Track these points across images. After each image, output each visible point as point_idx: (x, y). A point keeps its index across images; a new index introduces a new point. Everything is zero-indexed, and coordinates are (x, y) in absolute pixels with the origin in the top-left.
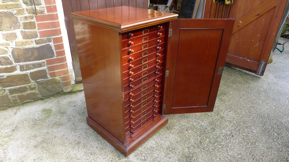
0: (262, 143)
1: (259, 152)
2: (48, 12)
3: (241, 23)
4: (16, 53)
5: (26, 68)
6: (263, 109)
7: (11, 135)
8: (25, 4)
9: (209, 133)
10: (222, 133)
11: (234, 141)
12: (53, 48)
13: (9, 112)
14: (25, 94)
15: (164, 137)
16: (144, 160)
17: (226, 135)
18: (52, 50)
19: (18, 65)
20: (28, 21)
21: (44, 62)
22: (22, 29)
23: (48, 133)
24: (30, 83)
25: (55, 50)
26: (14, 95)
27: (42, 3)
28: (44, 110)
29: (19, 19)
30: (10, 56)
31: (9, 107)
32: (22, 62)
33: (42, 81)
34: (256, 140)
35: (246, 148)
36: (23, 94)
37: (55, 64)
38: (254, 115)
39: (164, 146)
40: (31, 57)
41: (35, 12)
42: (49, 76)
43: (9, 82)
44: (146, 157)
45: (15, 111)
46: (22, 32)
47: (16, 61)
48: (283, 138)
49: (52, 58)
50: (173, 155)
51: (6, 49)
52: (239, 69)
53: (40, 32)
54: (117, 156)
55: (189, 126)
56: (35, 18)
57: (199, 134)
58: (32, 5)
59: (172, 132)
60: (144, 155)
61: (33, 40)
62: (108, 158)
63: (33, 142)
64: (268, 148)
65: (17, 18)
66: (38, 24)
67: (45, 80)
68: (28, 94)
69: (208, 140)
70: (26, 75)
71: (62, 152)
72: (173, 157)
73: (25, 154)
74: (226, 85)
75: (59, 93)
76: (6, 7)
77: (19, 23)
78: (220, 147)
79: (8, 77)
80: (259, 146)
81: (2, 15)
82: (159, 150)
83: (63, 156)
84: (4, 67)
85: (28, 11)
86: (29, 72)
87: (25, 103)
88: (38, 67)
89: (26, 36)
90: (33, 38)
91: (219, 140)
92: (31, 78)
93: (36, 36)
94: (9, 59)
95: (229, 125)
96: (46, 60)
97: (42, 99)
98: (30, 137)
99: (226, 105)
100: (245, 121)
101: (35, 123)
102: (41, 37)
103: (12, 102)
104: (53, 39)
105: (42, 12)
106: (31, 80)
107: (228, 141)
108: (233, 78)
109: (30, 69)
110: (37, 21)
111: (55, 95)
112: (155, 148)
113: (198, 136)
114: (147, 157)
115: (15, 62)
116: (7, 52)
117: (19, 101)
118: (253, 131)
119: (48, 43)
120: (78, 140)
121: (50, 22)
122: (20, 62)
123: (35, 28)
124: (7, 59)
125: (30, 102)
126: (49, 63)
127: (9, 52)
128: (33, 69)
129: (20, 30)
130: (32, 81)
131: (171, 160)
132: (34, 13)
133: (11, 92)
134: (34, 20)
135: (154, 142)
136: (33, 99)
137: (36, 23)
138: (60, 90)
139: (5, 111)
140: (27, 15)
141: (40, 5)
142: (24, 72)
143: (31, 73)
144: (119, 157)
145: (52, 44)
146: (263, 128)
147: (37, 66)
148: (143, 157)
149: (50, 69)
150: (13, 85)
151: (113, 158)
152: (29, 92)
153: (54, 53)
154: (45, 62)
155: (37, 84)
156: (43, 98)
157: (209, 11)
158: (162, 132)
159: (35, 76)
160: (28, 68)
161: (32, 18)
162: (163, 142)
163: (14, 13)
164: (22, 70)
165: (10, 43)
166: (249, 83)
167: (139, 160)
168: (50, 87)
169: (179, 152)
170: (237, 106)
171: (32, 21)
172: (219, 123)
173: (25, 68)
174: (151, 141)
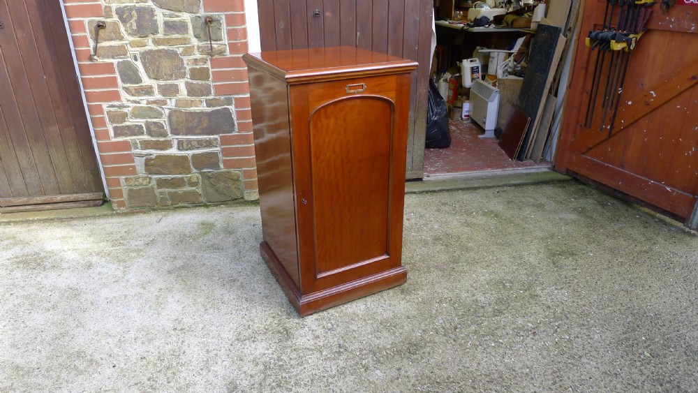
0: (599, 361)
1: (579, 375)
2: (231, 53)
3: (655, 96)
4: (174, 118)
5: (187, 145)
6: (652, 300)
7: (141, 250)
8: (196, 37)
9: (483, 316)
10: (513, 323)
11: (533, 342)
12: (233, 116)
13: (151, 218)
14: (180, 190)
15: (387, 303)
16: (329, 330)
17: (522, 328)
18: (232, 119)
19: (174, 139)
20: (198, 67)
21: (216, 139)
22: (188, 78)
23: (195, 257)
24: (190, 173)
25: (237, 119)
26: (163, 190)
27: (223, 38)
28: (203, 224)
29: (185, 62)
30: (165, 121)
31: (154, 210)
32: (183, 135)
33: (209, 172)
34: (587, 352)
35: (552, 361)
36: (177, 190)
37: (234, 144)
38: (619, 307)
39: (380, 318)
40: (196, 127)
41: (211, 52)
42: (222, 166)
43: (159, 166)
44: (335, 326)
45: (160, 217)
46: (187, 84)
47: (173, 131)
48: (660, 366)
49: (230, 134)
50: (386, 334)
51: (160, 110)
52: (647, 210)
53: (215, 86)
54: (287, 313)
55: (449, 296)
56: (209, 62)
57: (460, 313)
58: (207, 41)
59: (408, 299)
60: (333, 322)
61: (203, 98)
62: (271, 312)
63: (168, 266)
64: (606, 373)
65: (182, 60)
66: (213, 72)
67: (216, 171)
68: (185, 192)
69: (473, 328)
70: (185, 158)
71: (204, 288)
72: (385, 337)
73: (152, 278)
74: (588, 236)
75: (236, 199)
76: (168, 42)
77: (185, 68)
78: (493, 345)
79: (159, 157)
80: (587, 366)
81: (162, 54)
82: (365, 320)
83: (203, 293)
84: (153, 139)
85: (201, 50)
86: (190, 153)
87: (178, 207)
88: (206, 147)
89: (192, 91)
90: (203, 95)
91: (499, 334)
92: (193, 165)
93: (209, 93)
94: (163, 128)
95: (541, 311)
96: (220, 137)
97: (206, 206)
98: (167, 257)
99: (560, 275)
100: (586, 314)
101: (182, 240)
102: (216, 94)
103: (158, 201)
104: (236, 99)
105: (221, 52)
106: (192, 167)
107: (518, 339)
108: (618, 226)
109: (193, 149)
110: (212, 68)
111: (230, 202)
112: (360, 317)
113: (457, 315)
114: (338, 326)
115: (172, 133)
116: (162, 114)
117: (169, 202)
118: (592, 336)
119: (226, 106)
120: (235, 276)
121: (233, 70)
122: (178, 134)
123: (207, 78)
124: (160, 126)
125: (186, 207)
126: (224, 141)
127: (164, 116)
128: (198, 148)
129: (186, 79)
130: (194, 171)
131: (378, 341)
132: (208, 54)
133: (161, 183)
134: (208, 65)
135: (363, 307)
136: (193, 202)
137: (211, 70)
138: (238, 194)
139: (146, 215)
140: (198, 56)
141: (221, 40)
142: (183, 153)
143: (194, 156)
144: (289, 315)
145: (232, 108)
146: (623, 336)
147: (205, 144)
148: (329, 325)
149: (226, 152)
150: (164, 171)
151: (278, 314)
152: (188, 188)
153: (234, 125)
154: (219, 139)
155: (202, 178)
156: (209, 204)
157: (585, 66)
158: (389, 294)
159: (200, 162)
160: (190, 146)
161: (205, 61)
162: (380, 310)
163: (178, 53)
164: (181, 148)
165: (168, 101)
166: (655, 243)
167: (321, 327)
168: (221, 185)
169: (401, 333)
170: (587, 282)
171: (205, 66)
172: (518, 304)
173: (184, 144)
174: (358, 305)
